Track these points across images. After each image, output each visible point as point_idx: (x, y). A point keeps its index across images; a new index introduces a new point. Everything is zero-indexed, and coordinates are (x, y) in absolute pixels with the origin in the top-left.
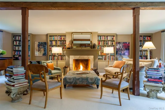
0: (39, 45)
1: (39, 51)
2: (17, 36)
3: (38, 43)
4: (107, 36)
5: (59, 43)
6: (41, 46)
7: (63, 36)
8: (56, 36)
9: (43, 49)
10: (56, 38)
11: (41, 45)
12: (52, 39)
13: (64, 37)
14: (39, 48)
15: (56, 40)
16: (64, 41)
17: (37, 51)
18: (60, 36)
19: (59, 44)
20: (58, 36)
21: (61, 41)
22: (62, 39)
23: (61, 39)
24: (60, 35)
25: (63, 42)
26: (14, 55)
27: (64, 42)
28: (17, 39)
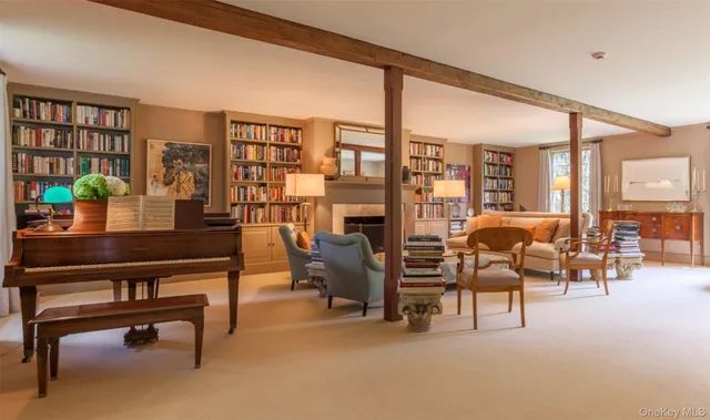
0: (168, 159)
1: (167, 184)
2: (45, 101)
3: (165, 148)
4: (426, 144)
5: (273, 154)
6: (179, 161)
7: (290, 128)
8: (261, 125)
9: (190, 174)
10: (262, 134)
11: (180, 157)
12: (244, 136)
13: (293, 132)
14: (169, 168)
15: (259, 141)
16: (293, 147)
17: (160, 185)
18: (278, 127)
19: (273, 159)
20: (270, 126)
21: (281, 147)
22: (287, 139)
23: (283, 140)
24: (279, 124)
25: (288, 152)
26: (21, 200)
27: (295, 151)
28: (43, 118)
